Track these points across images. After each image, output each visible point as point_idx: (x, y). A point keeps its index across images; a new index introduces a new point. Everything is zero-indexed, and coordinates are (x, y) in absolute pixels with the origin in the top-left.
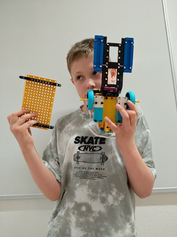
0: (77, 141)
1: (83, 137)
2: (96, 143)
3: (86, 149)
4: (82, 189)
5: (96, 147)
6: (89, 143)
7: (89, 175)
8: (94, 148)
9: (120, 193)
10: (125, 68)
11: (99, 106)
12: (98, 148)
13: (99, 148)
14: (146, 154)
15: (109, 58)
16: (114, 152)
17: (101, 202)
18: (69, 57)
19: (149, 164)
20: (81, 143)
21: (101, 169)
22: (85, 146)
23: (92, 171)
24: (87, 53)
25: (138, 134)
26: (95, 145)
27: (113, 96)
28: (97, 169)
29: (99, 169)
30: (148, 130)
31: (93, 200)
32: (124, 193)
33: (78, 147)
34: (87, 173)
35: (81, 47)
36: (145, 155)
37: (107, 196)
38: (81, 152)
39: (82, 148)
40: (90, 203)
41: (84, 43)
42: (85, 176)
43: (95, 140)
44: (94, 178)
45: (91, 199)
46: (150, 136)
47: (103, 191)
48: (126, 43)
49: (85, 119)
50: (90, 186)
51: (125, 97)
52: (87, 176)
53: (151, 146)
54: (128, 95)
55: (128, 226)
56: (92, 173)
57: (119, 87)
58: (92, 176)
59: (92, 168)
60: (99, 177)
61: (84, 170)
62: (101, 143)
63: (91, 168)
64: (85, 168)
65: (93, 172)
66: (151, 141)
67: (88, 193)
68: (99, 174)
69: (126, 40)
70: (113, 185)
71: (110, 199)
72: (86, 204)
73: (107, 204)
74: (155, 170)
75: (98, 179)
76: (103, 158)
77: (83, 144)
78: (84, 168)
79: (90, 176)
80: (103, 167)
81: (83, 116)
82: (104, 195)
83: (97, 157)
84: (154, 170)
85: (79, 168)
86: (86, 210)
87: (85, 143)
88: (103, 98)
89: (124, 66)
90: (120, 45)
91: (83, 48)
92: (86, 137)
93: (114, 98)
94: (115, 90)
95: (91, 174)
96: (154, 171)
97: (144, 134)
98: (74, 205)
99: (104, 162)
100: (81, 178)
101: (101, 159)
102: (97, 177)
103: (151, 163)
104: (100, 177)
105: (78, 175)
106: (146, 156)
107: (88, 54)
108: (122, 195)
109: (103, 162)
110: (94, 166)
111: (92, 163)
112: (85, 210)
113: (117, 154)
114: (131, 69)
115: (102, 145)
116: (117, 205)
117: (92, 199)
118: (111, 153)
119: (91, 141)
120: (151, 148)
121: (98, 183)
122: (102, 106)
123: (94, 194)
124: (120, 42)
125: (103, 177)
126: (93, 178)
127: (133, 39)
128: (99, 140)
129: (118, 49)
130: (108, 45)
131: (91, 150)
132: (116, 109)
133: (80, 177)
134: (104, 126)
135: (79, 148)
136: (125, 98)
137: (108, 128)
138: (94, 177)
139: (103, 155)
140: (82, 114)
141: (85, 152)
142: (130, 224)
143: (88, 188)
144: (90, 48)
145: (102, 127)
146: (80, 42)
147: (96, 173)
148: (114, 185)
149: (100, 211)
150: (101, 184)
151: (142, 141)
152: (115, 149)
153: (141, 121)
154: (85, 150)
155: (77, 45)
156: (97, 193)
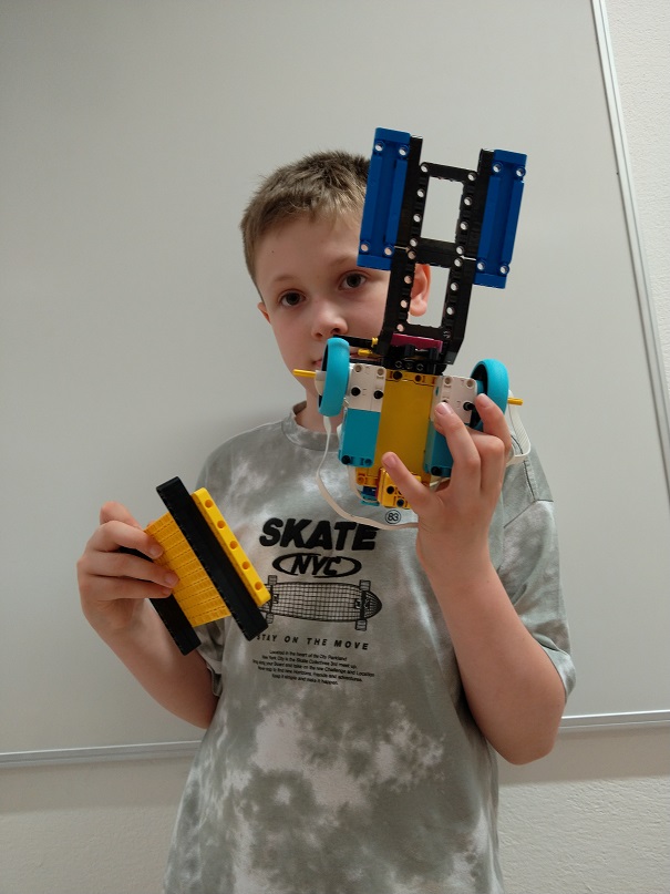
0: (269, 538)
1: (291, 521)
2: (340, 546)
3: (300, 565)
4: (281, 721)
5: (338, 560)
6: (313, 542)
7: (308, 665)
8: (333, 564)
9: (428, 738)
10: (480, 267)
11: (366, 403)
12: (347, 566)
13: (350, 566)
14: (537, 595)
15: (421, 221)
16: (407, 582)
17: (349, 772)
18: (250, 219)
19: (545, 634)
20: (284, 544)
21: (353, 646)
22: (299, 556)
23: (320, 649)
24: (314, 203)
25: (505, 519)
26: (336, 553)
27: (425, 372)
28: (338, 644)
29: (348, 645)
30: (547, 506)
31: (319, 765)
32: (442, 739)
33: (273, 558)
34: (302, 658)
35: (292, 181)
36: (533, 599)
37: (375, 748)
38: (282, 577)
39: (287, 565)
40: (307, 774)
41: (306, 168)
42: (292, 669)
43: (335, 534)
44: (325, 679)
45: (311, 761)
46: (552, 525)
47: (358, 729)
48: (496, 169)
49: (307, 451)
50: (309, 707)
51: (468, 377)
52: (299, 670)
53: (556, 565)
54: (481, 373)
55: (460, 865)
56: (318, 660)
57: (452, 338)
58: (320, 672)
59: (321, 641)
60: (345, 675)
61: (291, 647)
62: (357, 546)
63: (317, 642)
64: (295, 640)
65: (324, 657)
66: (556, 548)
67: (299, 735)
68: (347, 666)
69: (497, 158)
70: (397, 706)
71: (385, 759)
72: (291, 779)
73: (373, 776)
74: (567, 657)
75: (340, 682)
76: (363, 602)
77: (292, 548)
78: (292, 640)
79: (312, 671)
80: (360, 636)
81: (299, 442)
82: (361, 744)
83: (341, 597)
84: (564, 660)
85: (271, 638)
86: (293, 800)
87: (299, 543)
88: (384, 375)
89: (479, 260)
90: (471, 178)
91: (299, 187)
92: (305, 523)
93: (428, 378)
94: (435, 350)
95: (316, 662)
96: (564, 664)
97: (530, 517)
98: (250, 781)
99: (365, 620)
100: (278, 677)
101: (355, 607)
102: (339, 674)
103: (554, 634)
104: (350, 674)
105: (269, 667)
106: (535, 604)
107: (320, 206)
108: (437, 748)
109: (363, 618)
110: (330, 631)
111: (323, 620)
112: (287, 802)
113: (416, 591)
114: (505, 276)
115: (360, 555)
116: (412, 784)
117: (317, 760)
118: (396, 585)
119: (321, 538)
120: (557, 574)
121: (341, 698)
122: (376, 406)
123: (324, 739)
124: (472, 164)
125: (361, 677)
126: (320, 678)
127: (523, 157)
128: (351, 535)
129: (461, 193)
130: (424, 169)
131: (321, 572)
132: (430, 423)
133: (277, 673)
134: (377, 481)
135: (276, 564)
136: (470, 384)
137: (393, 495)
138: (328, 673)
139: (364, 593)
140: (295, 435)
141: (298, 577)
142: (470, 859)
143: (300, 714)
144: (327, 186)
145: (370, 485)
146: (291, 167)
147: (334, 661)
148: (403, 707)
149: (346, 805)
150: (352, 702)
151: (522, 545)
152: (408, 570)
153: (521, 470)
154: (297, 571)
155: (281, 177)
156: (336, 735)
